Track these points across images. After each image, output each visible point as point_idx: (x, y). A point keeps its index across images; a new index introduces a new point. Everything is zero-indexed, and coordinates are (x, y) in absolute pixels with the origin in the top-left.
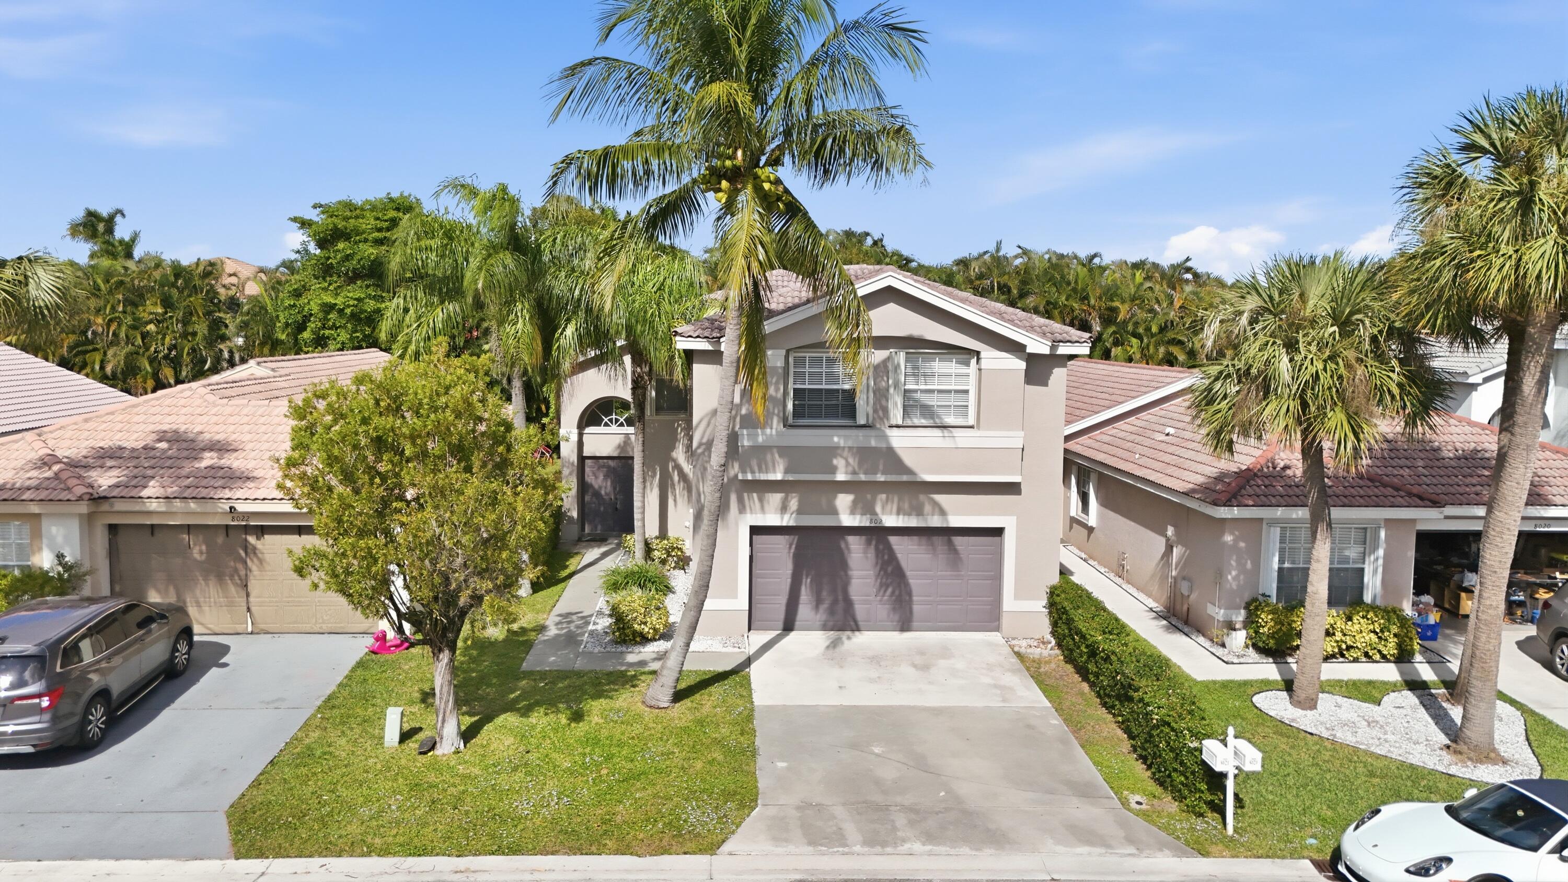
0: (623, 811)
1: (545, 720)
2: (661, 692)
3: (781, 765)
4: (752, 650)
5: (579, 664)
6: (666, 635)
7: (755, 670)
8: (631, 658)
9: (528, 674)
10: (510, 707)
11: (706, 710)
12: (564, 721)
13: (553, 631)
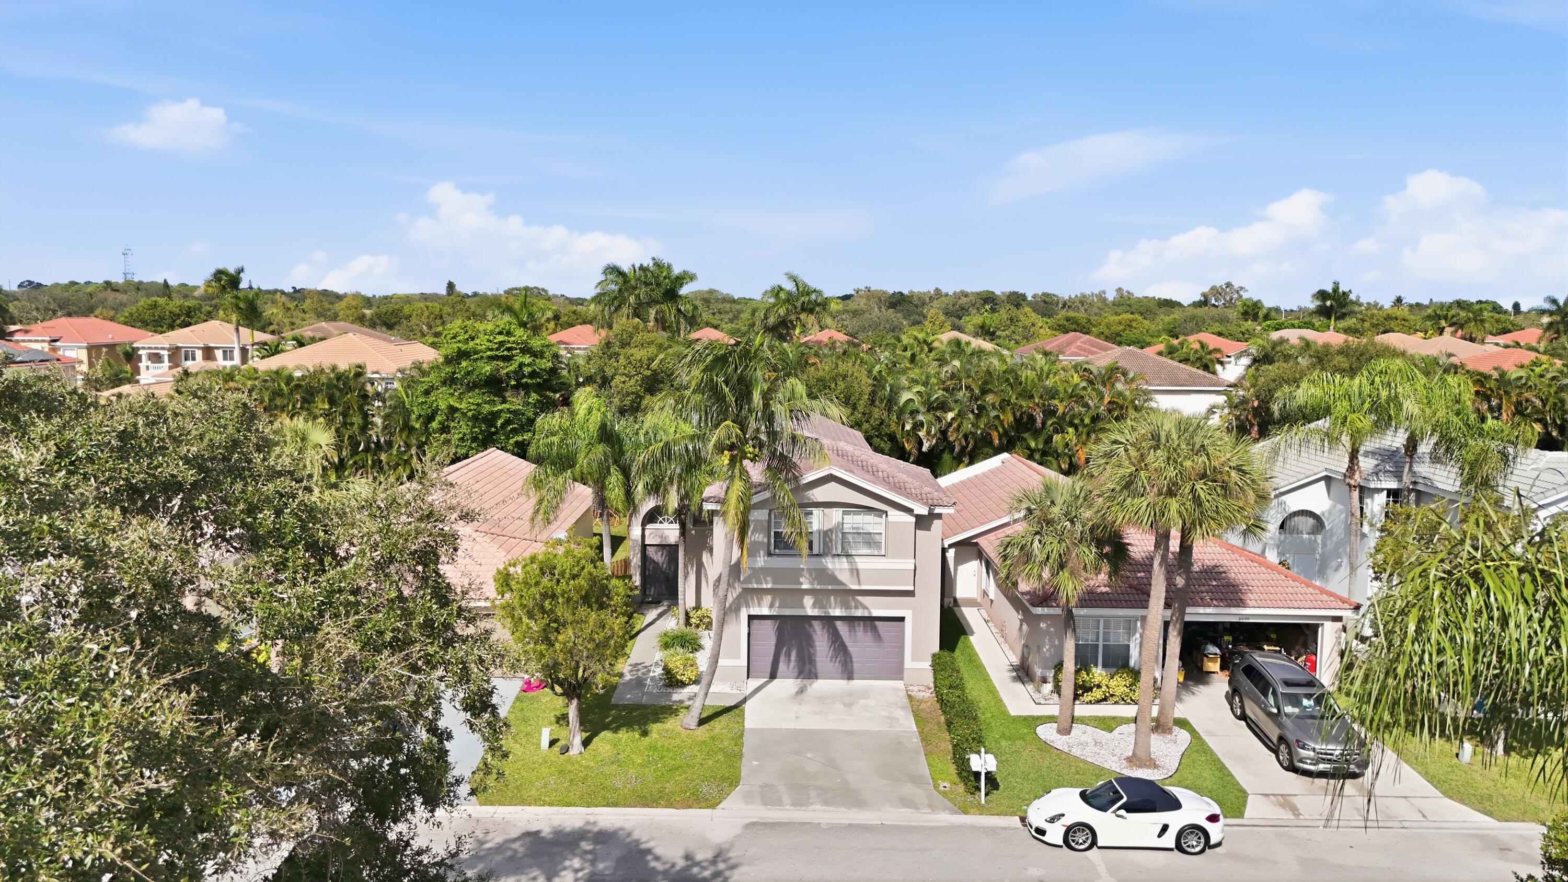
0: (670, 786)
1: (626, 735)
2: (691, 719)
3: (755, 763)
4: (748, 692)
5: (645, 700)
6: (696, 682)
7: (748, 706)
8: (675, 697)
9: (616, 706)
10: (606, 727)
11: (717, 731)
12: (637, 736)
13: (628, 677)
